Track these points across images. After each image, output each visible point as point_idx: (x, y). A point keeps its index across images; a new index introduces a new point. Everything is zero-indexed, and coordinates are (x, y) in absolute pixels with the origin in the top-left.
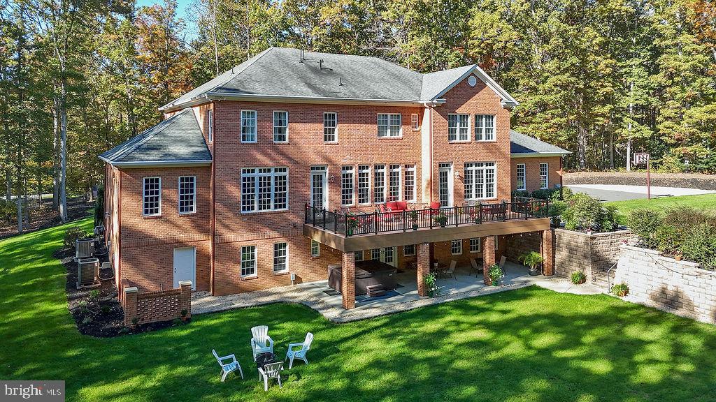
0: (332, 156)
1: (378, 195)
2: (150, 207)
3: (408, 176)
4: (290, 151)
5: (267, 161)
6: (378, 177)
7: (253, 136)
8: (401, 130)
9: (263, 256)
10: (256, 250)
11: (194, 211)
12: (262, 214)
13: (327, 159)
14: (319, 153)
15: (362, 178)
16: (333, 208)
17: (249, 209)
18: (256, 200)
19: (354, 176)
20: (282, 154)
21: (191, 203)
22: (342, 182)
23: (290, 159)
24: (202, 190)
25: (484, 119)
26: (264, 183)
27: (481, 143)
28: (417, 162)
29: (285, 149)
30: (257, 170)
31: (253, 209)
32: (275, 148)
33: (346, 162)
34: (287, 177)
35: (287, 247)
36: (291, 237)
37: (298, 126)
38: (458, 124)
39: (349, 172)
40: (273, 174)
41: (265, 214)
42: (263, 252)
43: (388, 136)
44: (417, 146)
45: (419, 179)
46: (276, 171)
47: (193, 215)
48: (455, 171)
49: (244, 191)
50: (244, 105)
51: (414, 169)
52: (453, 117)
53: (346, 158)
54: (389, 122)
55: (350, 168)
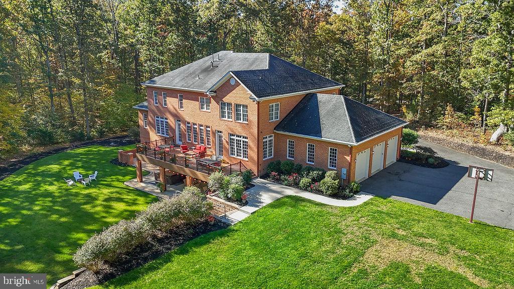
1: (201, 140)
8: (210, 107)
15: (195, 130)
19: (191, 128)
22: (187, 130)
25: (241, 107)
26: (162, 123)
30: (160, 117)
31: (160, 133)
32: (164, 109)
34: (168, 123)
37: (169, 99)
38: (226, 108)
39: (189, 125)
43: (205, 110)
46: (165, 119)
48: (224, 137)
49: (157, 125)
50: (154, 89)
52: (223, 104)
53: (187, 119)
54: (205, 102)
55: (189, 123)
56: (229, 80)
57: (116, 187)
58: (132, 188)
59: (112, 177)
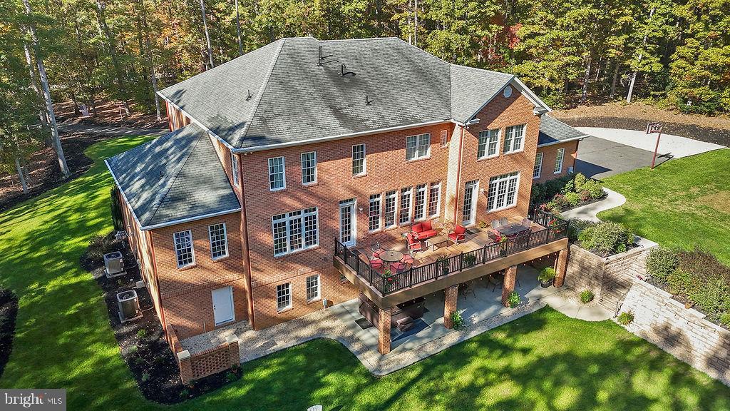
0: (360, 189)
1: (403, 217)
2: (184, 258)
3: (433, 194)
4: (321, 191)
5: (297, 205)
6: (404, 199)
7: (281, 183)
8: (429, 150)
9: (297, 290)
10: (290, 286)
11: (227, 255)
12: (294, 254)
13: (356, 192)
14: (349, 188)
15: (389, 203)
16: (361, 236)
17: (281, 251)
18: (288, 242)
19: (381, 202)
20: (312, 195)
21: (224, 247)
22: (370, 210)
23: (319, 198)
24: (232, 235)
25: (514, 130)
26: (295, 225)
27: (508, 155)
28: (443, 180)
29: (314, 190)
30: (287, 214)
31: (285, 250)
32: (306, 190)
33: (375, 192)
34: (317, 217)
35: (319, 278)
36: (322, 270)
37: (325, 165)
38: (488, 139)
39: (377, 199)
40: (303, 216)
41: (297, 254)
42: (297, 286)
43: (416, 157)
44: (443, 163)
45: (444, 195)
46: (306, 212)
47: (226, 259)
48: (480, 187)
49: (276, 236)
50: (271, 153)
51: (439, 186)
52: (485, 134)
53: (374, 188)
54: (417, 144)
55: (377, 196)
56: (502, 91)
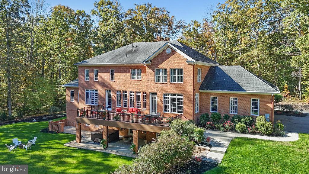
0: (113, 87)
1: (132, 105)
3: (144, 97)
6: (131, 97)
8: (141, 76)
16: (113, 107)
18: (90, 100)
22: (117, 97)
23: (99, 87)
26: (92, 95)
27: (175, 84)
29: (97, 83)
30: (90, 90)
31: (89, 103)
37: (101, 75)
39: (120, 93)
43: (136, 79)
46: (95, 91)
48: (158, 97)
49: (86, 97)
52: (159, 70)
53: (118, 88)
54: (136, 73)
55: (120, 91)
56: (165, 50)
57: (58, 149)
58: (74, 148)
59: (49, 141)
